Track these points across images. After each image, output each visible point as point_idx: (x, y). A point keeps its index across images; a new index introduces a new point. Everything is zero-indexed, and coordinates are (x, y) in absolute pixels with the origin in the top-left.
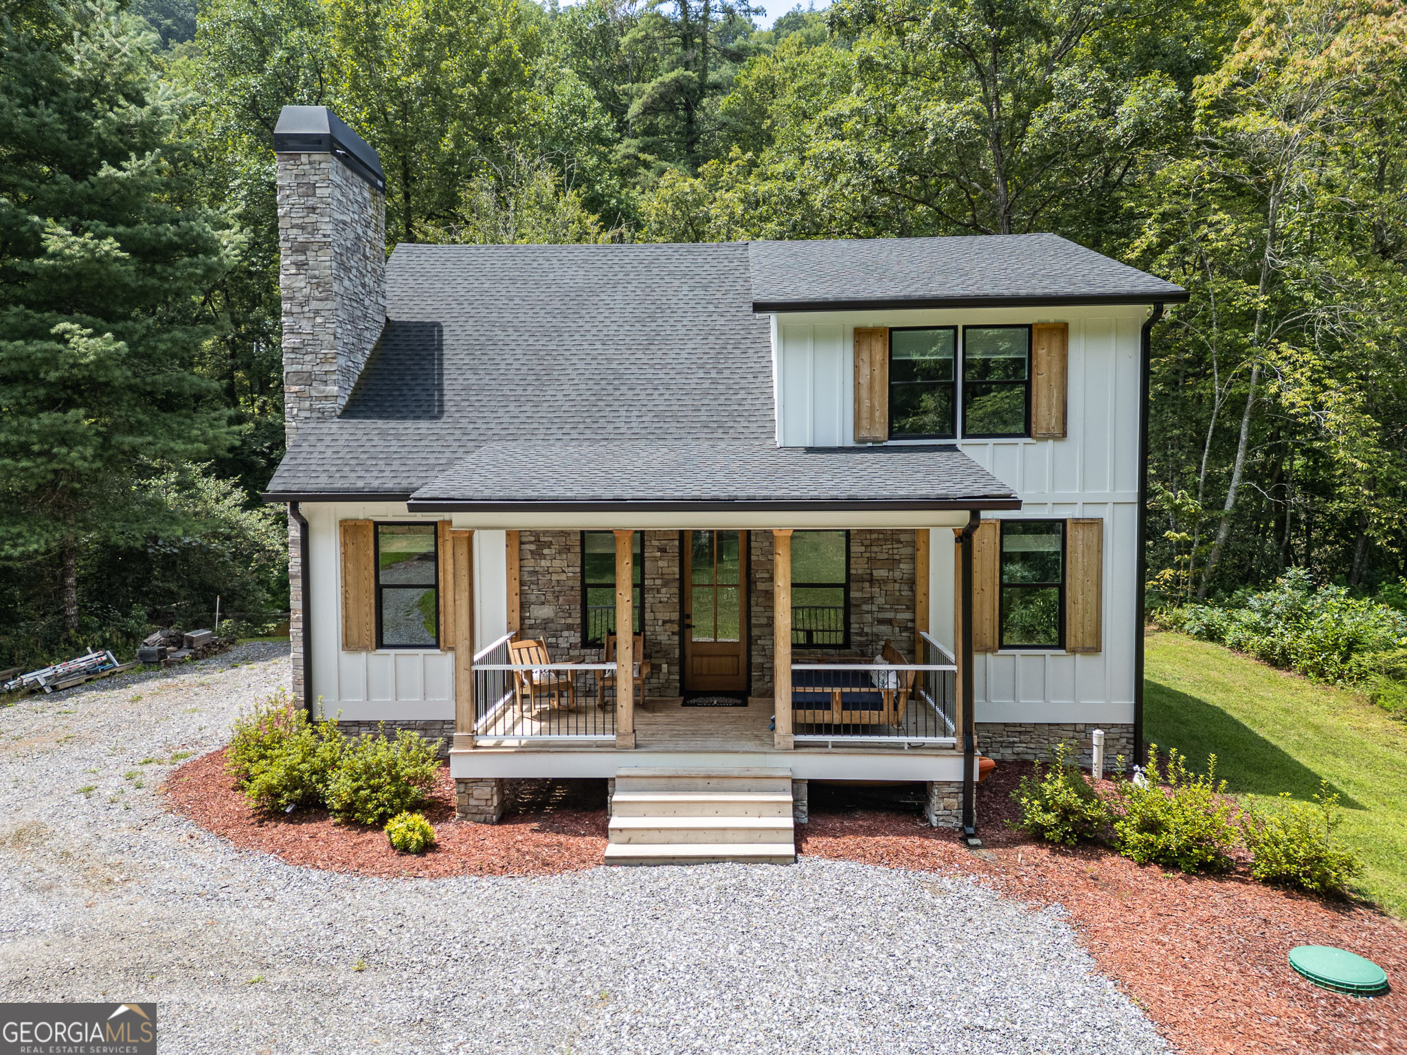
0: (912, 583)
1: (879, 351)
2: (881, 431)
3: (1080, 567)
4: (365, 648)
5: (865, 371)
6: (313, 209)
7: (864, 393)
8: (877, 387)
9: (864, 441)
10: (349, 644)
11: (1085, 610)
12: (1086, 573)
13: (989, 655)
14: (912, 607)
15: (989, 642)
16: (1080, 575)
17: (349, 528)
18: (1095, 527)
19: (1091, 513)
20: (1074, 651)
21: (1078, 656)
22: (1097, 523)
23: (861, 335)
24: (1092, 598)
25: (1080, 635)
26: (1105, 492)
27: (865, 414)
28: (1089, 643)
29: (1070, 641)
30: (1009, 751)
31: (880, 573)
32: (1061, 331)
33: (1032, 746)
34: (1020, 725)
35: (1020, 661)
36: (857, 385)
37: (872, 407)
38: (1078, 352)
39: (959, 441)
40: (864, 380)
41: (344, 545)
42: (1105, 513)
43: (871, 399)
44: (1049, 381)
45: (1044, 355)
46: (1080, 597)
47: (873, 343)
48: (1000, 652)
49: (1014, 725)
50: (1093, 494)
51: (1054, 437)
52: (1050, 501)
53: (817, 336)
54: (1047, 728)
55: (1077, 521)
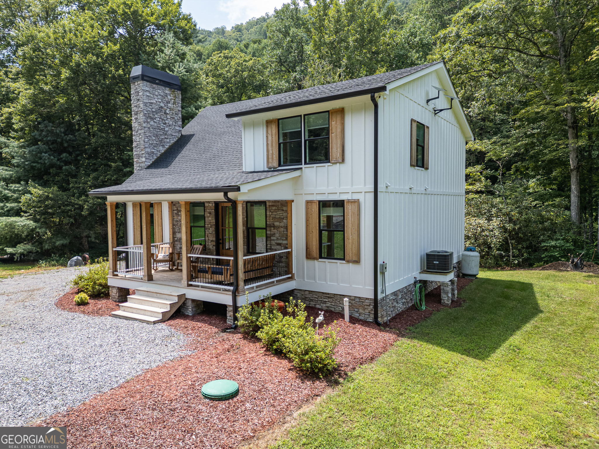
0: (286, 228)
1: (274, 129)
2: (275, 164)
3: (350, 222)
5: (270, 138)
6: (139, 100)
7: (270, 148)
8: (274, 145)
9: (271, 168)
10: (135, 244)
11: (353, 243)
12: (352, 226)
13: (316, 261)
15: (315, 256)
16: (350, 226)
17: (134, 205)
18: (356, 203)
19: (355, 197)
20: (348, 262)
21: (351, 264)
23: (268, 123)
24: (356, 237)
25: (350, 254)
26: (360, 187)
27: (270, 157)
28: (355, 258)
29: (347, 258)
30: (324, 305)
31: (277, 224)
32: (341, 111)
33: (333, 304)
34: (328, 294)
35: (328, 265)
36: (267, 144)
37: (272, 153)
38: (349, 120)
39: (303, 166)
40: (270, 142)
42: (360, 197)
43: (272, 150)
44: (336, 136)
45: (335, 125)
46: (350, 237)
47: (273, 126)
48: (320, 260)
49: (326, 293)
50: (356, 188)
51: (340, 163)
52: (338, 192)
53: (254, 125)
54: (339, 296)
55: (349, 201)
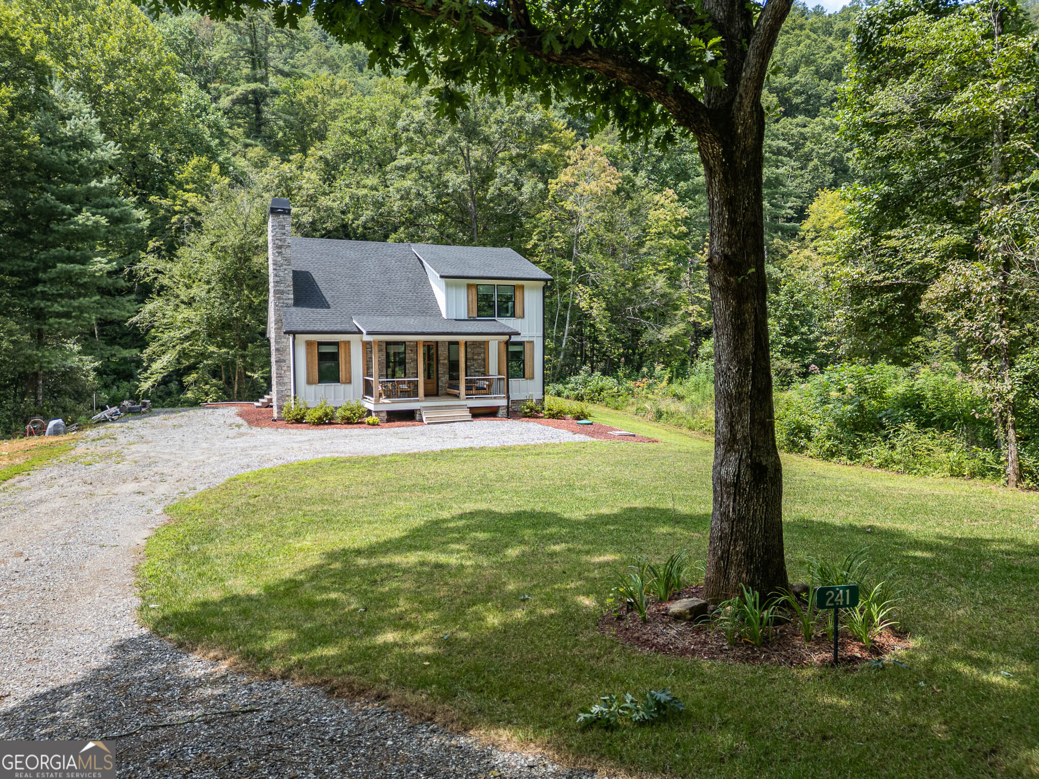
0: (484, 360)
1: (474, 291)
2: (475, 315)
3: (528, 357)
4: (315, 383)
5: (470, 297)
6: (284, 234)
7: (470, 303)
8: (474, 302)
9: (471, 318)
10: (309, 382)
11: (530, 367)
14: (484, 367)
17: (309, 344)
19: (531, 339)
20: (526, 379)
21: (528, 380)
22: (532, 342)
23: (469, 286)
24: (531, 363)
25: (528, 375)
26: (534, 333)
27: (470, 309)
28: (531, 376)
29: (526, 376)
31: (476, 357)
32: (522, 287)
35: (513, 382)
36: (468, 301)
37: (472, 308)
38: (527, 294)
39: (496, 318)
40: (470, 300)
41: (307, 349)
42: (534, 339)
43: (472, 305)
44: (519, 301)
45: (518, 294)
46: (528, 363)
47: (473, 289)
50: (531, 334)
51: (520, 317)
52: (520, 336)
53: (457, 286)
55: (527, 342)
